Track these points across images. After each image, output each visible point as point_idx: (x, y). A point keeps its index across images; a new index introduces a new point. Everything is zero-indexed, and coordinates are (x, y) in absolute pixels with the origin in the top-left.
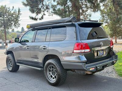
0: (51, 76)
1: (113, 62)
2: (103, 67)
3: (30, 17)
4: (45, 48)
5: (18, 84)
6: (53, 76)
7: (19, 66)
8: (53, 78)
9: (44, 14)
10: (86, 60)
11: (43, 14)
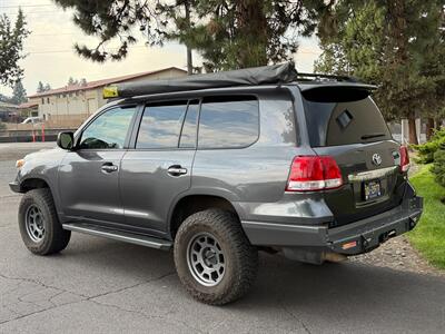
0: (200, 268)
1: (411, 220)
2: (382, 238)
3: (77, 47)
4: (177, 170)
5: (98, 300)
6: (208, 270)
7: (68, 233)
8: (206, 276)
9: (131, 39)
10: (331, 214)
11: (125, 39)
